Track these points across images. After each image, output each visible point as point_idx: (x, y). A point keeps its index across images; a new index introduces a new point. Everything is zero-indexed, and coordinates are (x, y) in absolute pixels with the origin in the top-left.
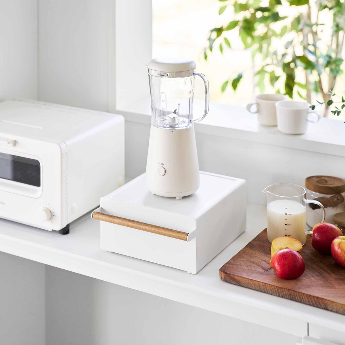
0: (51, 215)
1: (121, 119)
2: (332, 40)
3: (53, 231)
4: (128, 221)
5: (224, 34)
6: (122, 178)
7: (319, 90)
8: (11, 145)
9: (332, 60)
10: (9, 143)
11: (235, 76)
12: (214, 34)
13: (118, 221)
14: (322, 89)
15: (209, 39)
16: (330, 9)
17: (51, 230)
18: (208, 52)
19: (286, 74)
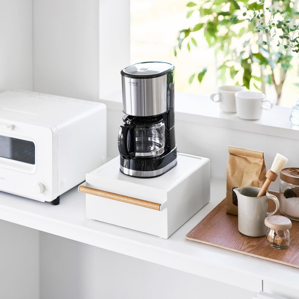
0: (44, 188)
1: (103, 107)
3: (46, 202)
4: (109, 194)
5: (191, 34)
6: (104, 157)
7: (272, 82)
8: (10, 129)
9: (283, 57)
10: (8, 127)
11: (201, 70)
12: (183, 34)
13: (101, 194)
14: (274, 81)
15: (179, 39)
16: (282, 13)
17: (44, 201)
18: (178, 50)
19: (244, 69)
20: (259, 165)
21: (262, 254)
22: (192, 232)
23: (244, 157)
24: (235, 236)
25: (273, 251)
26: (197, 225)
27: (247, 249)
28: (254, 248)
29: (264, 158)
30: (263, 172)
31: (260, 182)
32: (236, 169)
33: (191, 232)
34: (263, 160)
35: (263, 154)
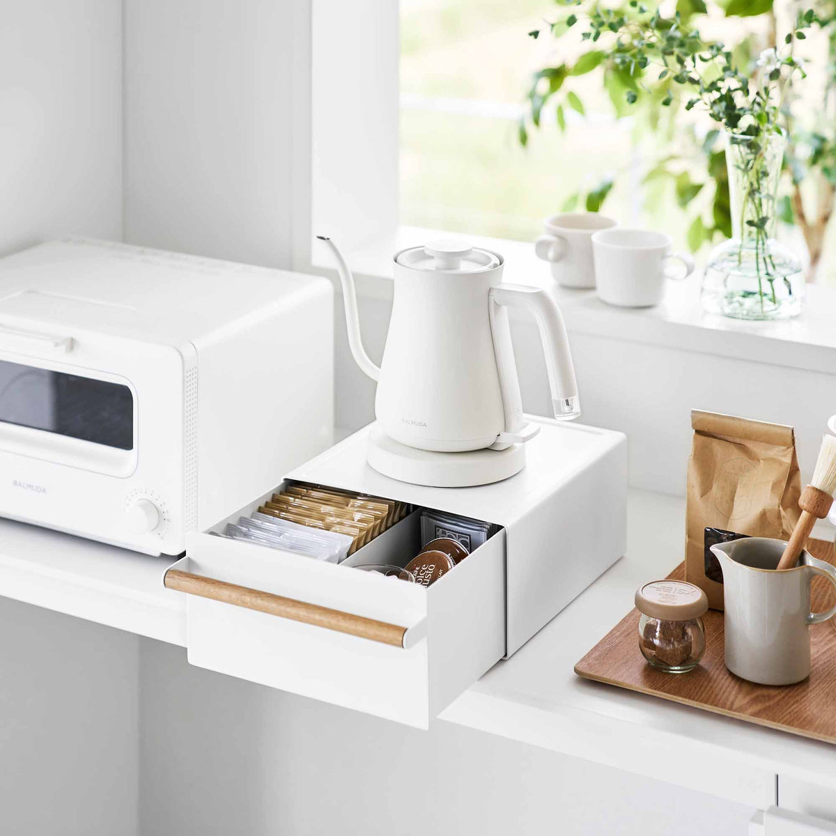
0: (159, 517)
1: (323, 286)
2: (826, 99)
3: (163, 555)
4: (253, 595)
5: (570, 83)
6: (326, 430)
7: (795, 218)
8: (63, 348)
9: (828, 147)
10: (57, 345)
11: (594, 186)
12: (544, 85)
14: (802, 216)
15: (532, 95)
17: (157, 554)
18: (530, 128)
19: (717, 181)
20: (781, 463)
21: (793, 720)
22: (593, 656)
23: (738, 441)
24: (717, 669)
25: (824, 711)
26: (607, 636)
27: (750, 706)
28: (772, 703)
29: (796, 445)
30: (792, 485)
31: (783, 513)
32: (713, 476)
33: (589, 655)
34: (792, 449)
35: (793, 434)
